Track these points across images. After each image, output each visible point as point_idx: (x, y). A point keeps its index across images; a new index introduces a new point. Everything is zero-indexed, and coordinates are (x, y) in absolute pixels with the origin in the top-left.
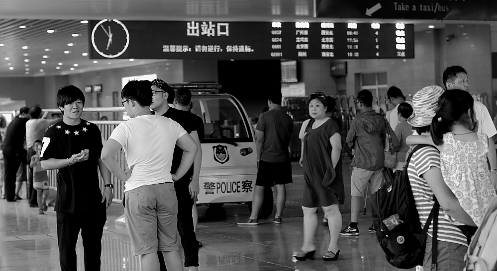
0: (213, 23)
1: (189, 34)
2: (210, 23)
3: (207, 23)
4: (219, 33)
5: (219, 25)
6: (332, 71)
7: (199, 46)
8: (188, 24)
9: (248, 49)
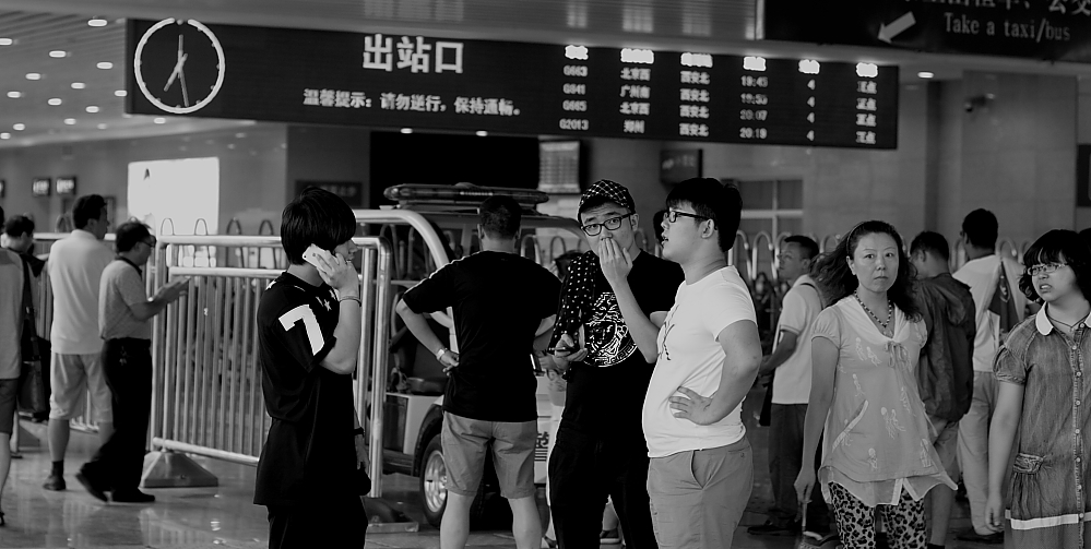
0: (427, 40)
1: (367, 65)
2: (420, 40)
3: (413, 40)
4: (440, 67)
5: (440, 46)
6: (663, 172)
7: (391, 96)
8: (368, 40)
9: (506, 108)
